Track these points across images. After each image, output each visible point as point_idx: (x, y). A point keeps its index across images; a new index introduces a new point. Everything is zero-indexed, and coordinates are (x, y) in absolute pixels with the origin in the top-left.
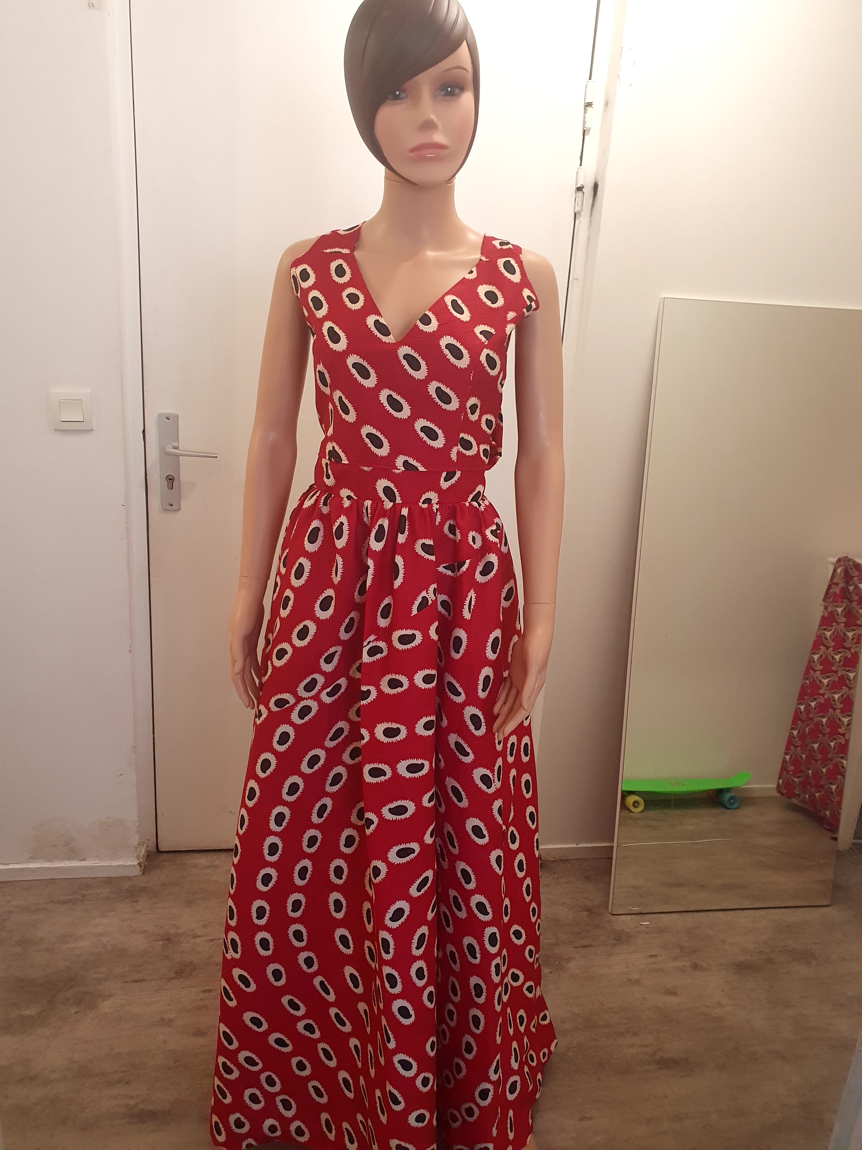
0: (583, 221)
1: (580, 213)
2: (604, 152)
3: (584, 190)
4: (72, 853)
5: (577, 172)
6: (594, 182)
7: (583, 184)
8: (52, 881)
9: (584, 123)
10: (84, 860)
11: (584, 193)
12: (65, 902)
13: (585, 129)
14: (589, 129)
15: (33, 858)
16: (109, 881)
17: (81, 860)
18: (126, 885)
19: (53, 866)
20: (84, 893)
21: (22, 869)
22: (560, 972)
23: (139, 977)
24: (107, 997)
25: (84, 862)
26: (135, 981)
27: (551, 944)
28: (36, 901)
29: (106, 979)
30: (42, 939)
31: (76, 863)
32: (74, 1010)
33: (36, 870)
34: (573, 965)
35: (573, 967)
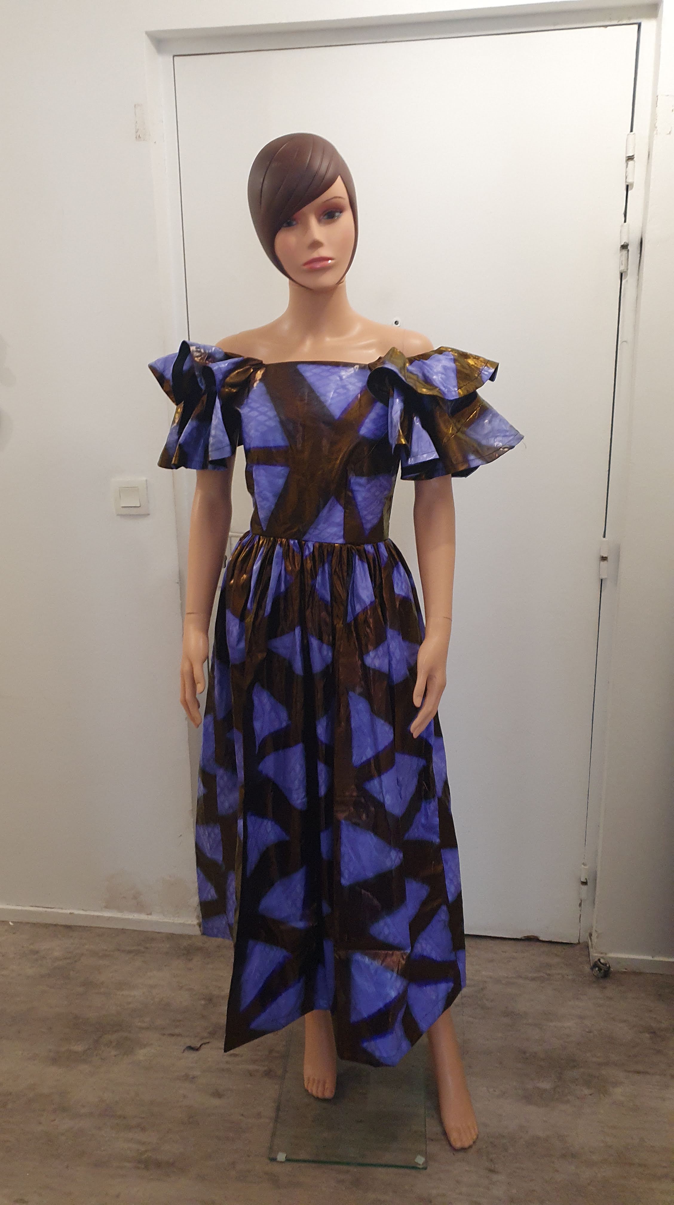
0: (630, 281)
1: (627, 272)
2: (646, 206)
3: (629, 248)
4: (140, 907)
5: (622, 229)
6: (640, 238)
7: (627, 242)
8: (123, 931)
9: (626, 178)
10: (150, 914)
11: (628, 251)
12: (130, 952)
13: (627, 184)
14: (632, 184)
15: (106, 908)
16: (171, 937)
17: (148, 914)
18: (185, 943)
19: (124, 917)
20: (148, 945)
21: (98, 917)
22: (602, 1095)
23: (177, 1031)
24: (145, 1046)
25: (150, 917)
26: (172, 1035)
27: (600, 1064)
28: (105, 948)
29: (147, 1028)
30: (102, 983)
31: (143, 917)
32: (113, 1053)
33: (109, 918)
34: (619, 1090)
35: (618, 1093)
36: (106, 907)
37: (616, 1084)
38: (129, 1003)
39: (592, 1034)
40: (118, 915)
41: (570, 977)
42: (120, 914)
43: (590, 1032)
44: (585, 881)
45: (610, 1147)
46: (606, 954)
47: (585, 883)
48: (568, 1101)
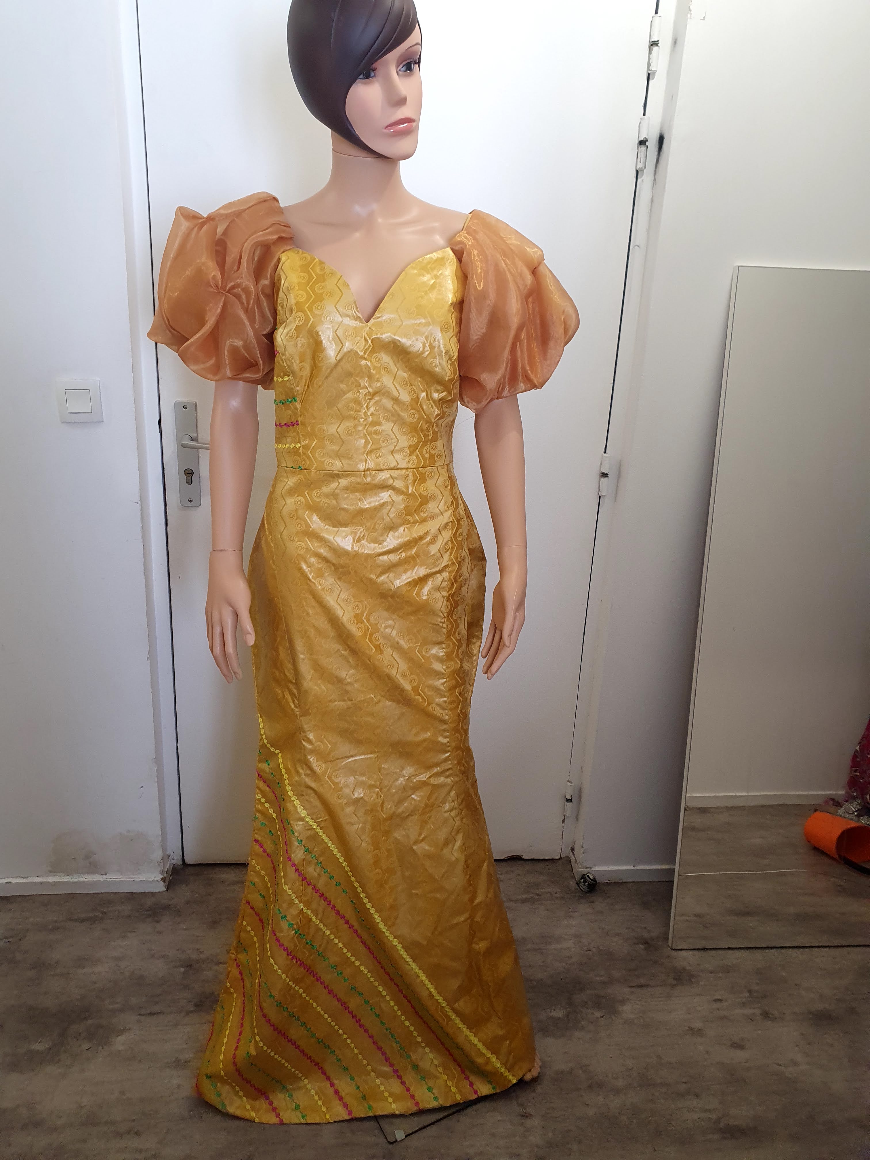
0: (646, 179)
1: (643, 170)
2: (671, 98)
3: (647, 143)
4: (93, 867)
5: (640, 123)
6: (658, 135)
7: (647, 138)
8: (73, 896)
9: (649, 65)
10: (106, 874)
11: (647, 147)
12: (84, 920)
13: (649, 72)
14: (655, 72)
16: (132, 897)
17: (103, 875)
18: (149, 902)
19: (73, 880)
20: (105, 910)
21: (41, 883)
22: (613, 1016)
23: (156, 1009)
24: (121, 1032)
25: (105, 877)
26: (152, 1014)
27: (604, 983)
28: (55, 918)
29: (122, 1011)
30: (57, 962)
31: (97, 878)
32: (86, 1046)
33: (54, 884)
34: (626, 1008)
35: (627, 1010)
36: (51, 872)
37: (623, 1002)
38: (95, 983)
39: (590, 953)
40: (67, 879)
41: (558, 895)
42: (68, 877)
43: (589, 950)
44: (571, 798)
45: (632, 1069)
46: (591, 868)
47: (570, 801)
48: (583, 1028)
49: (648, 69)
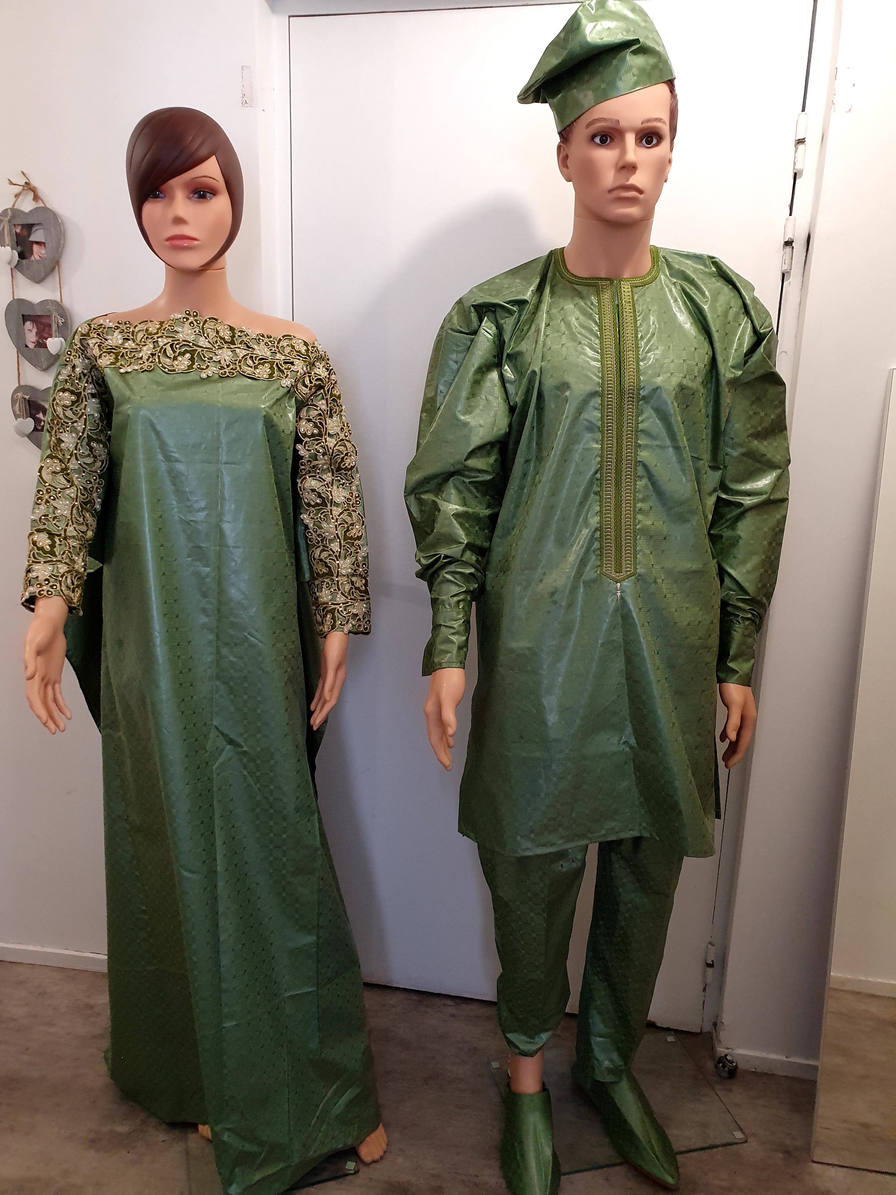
0: (793, 281)
1: (790, 271)
2: (818, 197)
3: (794, 244)
5: (786, 224)
6: (805, 235)
7: (792, 238)
9: (795, 164)
11: (793, 248)
13: (795, 171)
14: (801, 172)
44: (712, 963)
46: (733, 1050)
47: (711, 966)
49: (794, 169)
